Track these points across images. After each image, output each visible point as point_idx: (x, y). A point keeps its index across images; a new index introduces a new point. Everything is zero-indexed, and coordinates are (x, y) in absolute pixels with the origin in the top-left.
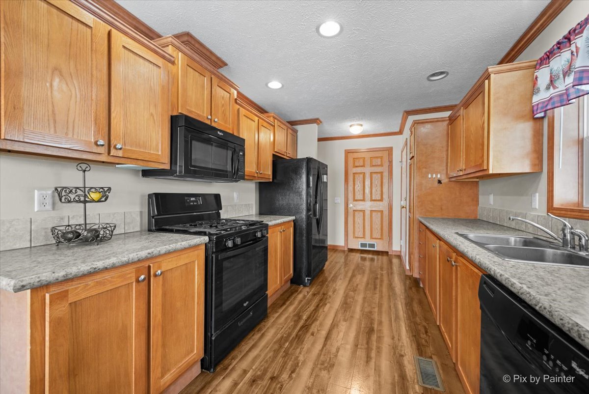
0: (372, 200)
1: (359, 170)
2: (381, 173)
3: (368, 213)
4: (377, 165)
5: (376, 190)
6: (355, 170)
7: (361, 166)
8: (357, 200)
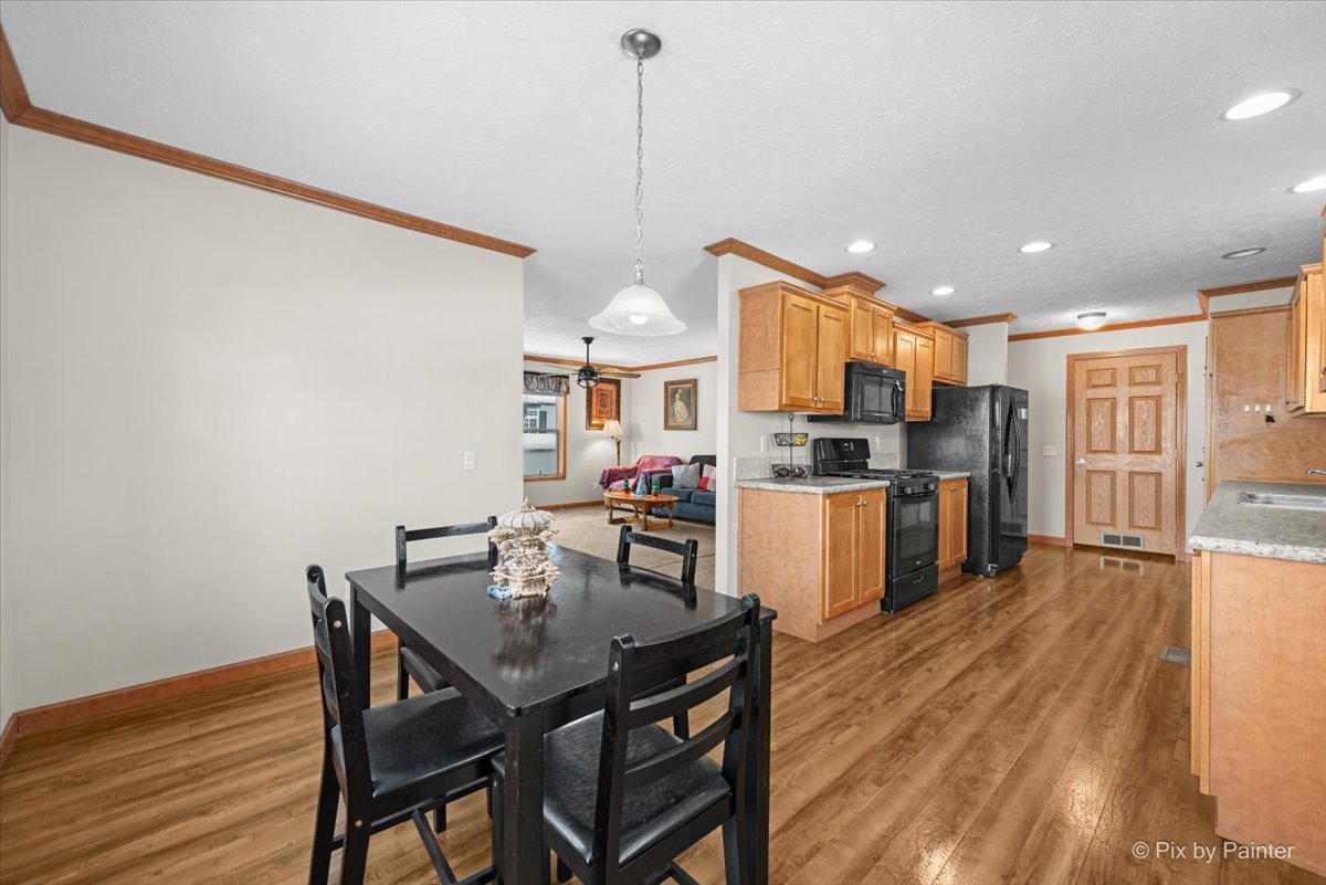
0: (1132, 451)
1: (1101, 393)
2: (1158, 399)
3: (1122, 479)
4: (1147, 383)
5: (1144, 432)
6: (1091, 393)
7: (1108, 386)
8: (1095, 452)
